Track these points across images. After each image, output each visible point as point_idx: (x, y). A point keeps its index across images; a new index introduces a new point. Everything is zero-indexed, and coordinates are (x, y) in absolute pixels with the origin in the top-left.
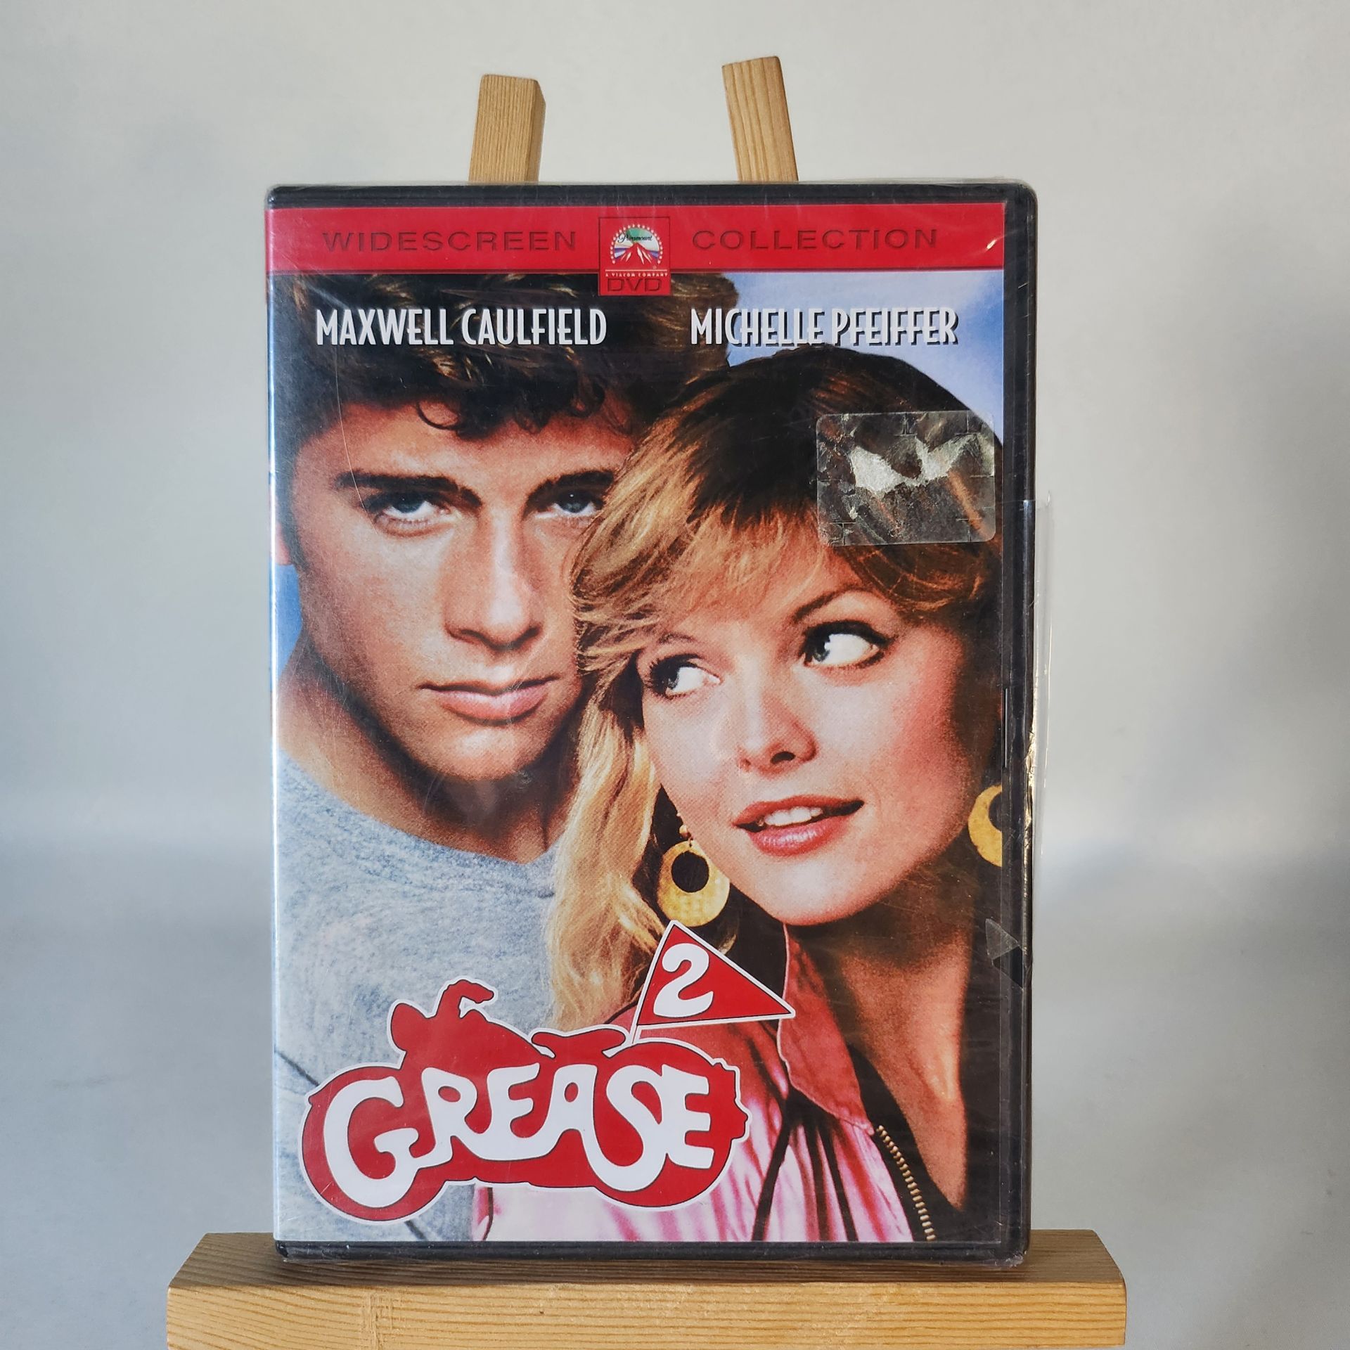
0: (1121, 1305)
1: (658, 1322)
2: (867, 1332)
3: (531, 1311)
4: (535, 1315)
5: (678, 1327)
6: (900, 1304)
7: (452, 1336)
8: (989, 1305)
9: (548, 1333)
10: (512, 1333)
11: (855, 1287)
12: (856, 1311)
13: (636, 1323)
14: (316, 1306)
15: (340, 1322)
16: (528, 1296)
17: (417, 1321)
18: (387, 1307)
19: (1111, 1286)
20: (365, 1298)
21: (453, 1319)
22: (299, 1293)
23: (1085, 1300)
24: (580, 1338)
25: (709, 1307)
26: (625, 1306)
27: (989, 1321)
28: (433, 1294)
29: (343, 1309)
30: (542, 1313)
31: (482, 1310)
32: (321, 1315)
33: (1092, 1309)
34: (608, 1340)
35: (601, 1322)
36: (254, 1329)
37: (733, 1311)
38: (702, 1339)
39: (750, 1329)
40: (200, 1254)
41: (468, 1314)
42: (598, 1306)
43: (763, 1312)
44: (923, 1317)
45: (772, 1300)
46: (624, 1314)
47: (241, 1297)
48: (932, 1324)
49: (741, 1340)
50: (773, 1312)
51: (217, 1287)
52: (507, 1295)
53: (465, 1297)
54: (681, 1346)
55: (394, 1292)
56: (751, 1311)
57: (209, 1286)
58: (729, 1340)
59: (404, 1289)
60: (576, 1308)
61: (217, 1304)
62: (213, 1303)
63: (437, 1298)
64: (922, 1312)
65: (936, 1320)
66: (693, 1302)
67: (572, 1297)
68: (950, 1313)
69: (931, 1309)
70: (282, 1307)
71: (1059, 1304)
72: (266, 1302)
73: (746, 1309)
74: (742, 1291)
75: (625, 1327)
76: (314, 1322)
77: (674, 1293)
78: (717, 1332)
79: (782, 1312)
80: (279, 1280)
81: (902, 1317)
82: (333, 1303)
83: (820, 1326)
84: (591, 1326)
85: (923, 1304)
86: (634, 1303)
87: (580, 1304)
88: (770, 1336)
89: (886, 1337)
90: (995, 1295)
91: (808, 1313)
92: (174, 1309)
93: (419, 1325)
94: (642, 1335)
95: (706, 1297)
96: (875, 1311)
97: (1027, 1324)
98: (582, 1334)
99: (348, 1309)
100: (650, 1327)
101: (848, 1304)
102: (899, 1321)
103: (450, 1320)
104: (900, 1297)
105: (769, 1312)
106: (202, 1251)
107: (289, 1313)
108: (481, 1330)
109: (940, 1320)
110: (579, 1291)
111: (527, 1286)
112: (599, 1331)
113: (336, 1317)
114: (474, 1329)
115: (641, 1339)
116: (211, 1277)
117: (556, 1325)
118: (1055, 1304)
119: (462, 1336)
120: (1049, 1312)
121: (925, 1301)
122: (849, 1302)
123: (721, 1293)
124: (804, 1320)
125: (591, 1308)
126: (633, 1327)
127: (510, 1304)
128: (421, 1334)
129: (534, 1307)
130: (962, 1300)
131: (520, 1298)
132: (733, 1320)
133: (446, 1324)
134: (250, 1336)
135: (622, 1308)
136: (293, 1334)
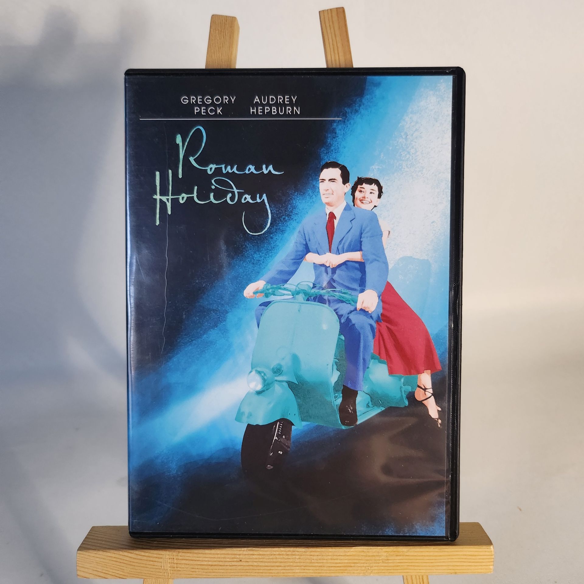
0: (492, 555)
1: (291, 564)
2: (382, 568)
3: (235, 560)
4: (238, 561)
5: (300, 566)
6: (397, 556)
7: (202, 571)
8: (435, 556)
9: (243, 569)
10: (228, 569)
11: (377, 548)
12: (377, 558)
13: (282, 564)
14: (143, 559)
15: (153, 565)
16: (235, 553)
17: (187, 564)
18: (173, 559)
19: (488, 547)
20: (164, 555)
21: (203, 563)
22: (135, 553)
23: (476, 553)
24: (257, 571)
25: (315, 558)
26: (277, 557)
27: (435, 562)
28: (193, 553)
29: (155, 559)
30: (241, 561)
31: (215, 560)
33: (480, 557)
34: (270, 572)
35: (266, 564)
36: (115, 568)
37: (325, 559)
38: (311, 571)
39: (332, 567)
40: (90, 535)
41: (209, 561)
42: (266, 558)
43: (337, 559)
44: (406, 561)
45: (341, 554)
46: (277, 561)
47: (108, 554)
48: (410, 564)
49: (328, 572)
50: (341, 559)
51: (98, 550)
52: (226, 553)
53: (208, 554)
54: (302, 574)
55: (176, 552)
56: (332, 559)
57: (95, 550)
58: (323, 571)
59: (180, 550)
60: (256, 558)
61: (99, 558)
62: (97, 558)
63: (195, 554)
64: (406, 559)
65: (412, 562)
66: (307, 555)
67: (254, 553)
68: (418, 559)
70: (128, 559)
71: (465, 555)
72: (121, 557)
73: (330, 558)
75: (278, 566)
76: (142, 565)
77: (298, 552)
78: (317, 568)
79: (346, 559)
80: (127, 547)
81: (398, 561)
82: (149, 557)
83: (362, 565)
84: (262, 566)
85: (406, 555)
86: (281, 557)
87: (257, 557)
88: (340, 570)
89: (390, 570)
90: (437, 552)
91: (356, 559)
92: (80, 560)
93: (187, 566)
94: (285, 569)
95: (312, 554)
96: (385, 559)
97: (451, 564)
98: (258, 570)
99: (157, 560)
100: (288, 566)
101: (374, 556)
102: (396, 563)
103: (201, 564)
104: (397, 553)
106: (91, 534)
107: (130, 562)
108: (215, 568)
109: (414, 562)
110: (258, 551)
111: (235, 549)
112: (266, 568)
113: (152, 563)
114: (212, 567)
115: (284, 571)
116: (95, 546)
117: (247, 566)
118: (463, 555)
119: (206, 571)
121: (407, 554)
122: (375, 554)
123: (319, 551)
124: (355, 563)
125: (262, 558)
126: (281, 566)
127: (227, 557)
128: (188, 570)
129: (237, 558)
130: (423, 554)
131: (231, 554)
132: (324, 563)
133: (199, 566)
134: (113, 572)
135: (276, 558)
136: (132, 570)
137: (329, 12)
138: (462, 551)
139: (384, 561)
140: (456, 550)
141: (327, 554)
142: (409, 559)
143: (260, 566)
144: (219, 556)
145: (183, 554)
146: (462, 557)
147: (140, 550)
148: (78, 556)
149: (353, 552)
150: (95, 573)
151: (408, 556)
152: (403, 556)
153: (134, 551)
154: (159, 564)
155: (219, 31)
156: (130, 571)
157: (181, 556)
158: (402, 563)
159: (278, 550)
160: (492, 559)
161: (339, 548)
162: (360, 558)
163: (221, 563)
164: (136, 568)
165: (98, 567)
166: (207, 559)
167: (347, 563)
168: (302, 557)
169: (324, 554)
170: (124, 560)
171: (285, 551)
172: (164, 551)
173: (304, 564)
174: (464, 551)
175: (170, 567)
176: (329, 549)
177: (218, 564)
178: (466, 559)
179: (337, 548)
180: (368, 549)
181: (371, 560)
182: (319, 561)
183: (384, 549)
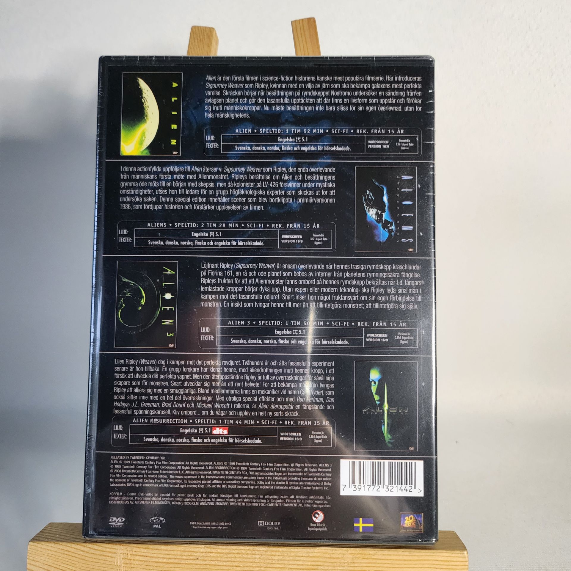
0: (466, 562)
1: (251, 564)
3: (192, 558)
4: (195, 560)
5: (260, 567)
6: (363, 559)
8: (405, 560)
9: (199, 569)
10: (184, 568)
11: (343, 550)
12: (343, 561)
13: (241, 564)
14: (96, 553)
15: (106, 561)
16: (192, 550)
17: (141, 561)
18: (127, 554)
19: (462, 552)
20: (117, 549)
21: (158, 561)
22: (88, 546)
23: (449, 559)
25: (276, 558)
27: (405, 568)
28: (148, 548)
29: (108, 554)
30: (198, 559)
31: (171, 557)
32: (97, 557)
33: (453, 563)
35: (225, 563)
36: (67, 563)
37: (286, 560)
40: (46, 530)
41: (164, 558)
42: (224, 556)
43: (299, 561)
44: (374, 565)
45: (304, 555)
46: (236, 560)
47: (61, 547)
50: (304, 561)
51: (51, 542)
52: (182, 550)
53: (163, 550)
55: (131, 547)
57: (47, 542)
59: (135, 545)
60: (214, 557)
61: (51, 550)
62: (49, 550)
63: (150, 550)
64: (373, 563)
65: (379, 567)
66: (268, 555)
67: (212, 552)
68: (386, 564)
69: (378, 561)
70: (80, 552)
71: (437, 560)
72: (73, 550)
73: (292, 559)
74: (289, 550)
75: (236, 566)
76: (94, 560)
77: (259, 551)
79: (309, 561)
82: (103, 551)
83: (326, 568)
84: (220, 566)
85: (373, 559)
86: (240, 555)
87: (216, 554)
90: (407, 556)
91: (320, 562)
92: (30, 552)
93: (141, 563)
95: (273, 553)
96: (352, 562)
98: (216, 569)
99: (110, 555)
100: (247, 566)
101: (339, 558)
102: (363, 567)
103: (156, 561)
104: (363, 555)
105: (303, 561)
107: (83, 556)
108: (170, 566)
109: (382, 567)
110: (216, 548)
111: (192, 546)
112: (224, 568)
113: (104, 558)
114: (167, 565)
116: (48, 538)
117: (204, 565)
118: (435, 560)
120: (432, 564)
121: (374, 557)
122: (340, 556)
123: (281, 551)
124: (319, 566)
125: (221, 557)
126: (240, 566)
127: (184, 554)
128: (142, 567)
129: (194, 556)
130: (392, 557)
131: (188, 551)
132: (285, 564)
133: (154, 563)
134: (64, 566)
135: (235, 557)
136: (84, 565)
137: (301, 21)
138: (434, 556)
139: (349, 564)
140: (428, 554)
141: (289, 554)
142: (377, 563)
143: (219, 565)
144: (175, 553)
145: (138, 549)
146: (434, 562)
147: (93, 543)
148: (29, 548)
149: (316, 553)
150: (46, 567)
151: (376, 559)
152: (370, 559)
153: (88, 544)
154: (113, 560)
155: (198, 41)
156: (81, 566)
157: (135, 551)
158: (369, 567)
159: (237, 548)
160: (466, 565)
161: (302, 548)
162: (324, 560)
163: (176, 561)
164: (88, 563)
165: (49, 560)
166: (162, 556)
167: (311, 565)
168: (262, 557)
169: (286, 554)
170: (76, 553)
171: (245, 550)
172: (119, 545)
173: (265, 564)
174: (435, 556)
175: (123, 563)
176: (292, 548)
177: (174, 562)
178: (438, 565)
179: (299, 549)
180: (333, 550)
181: (336, 563)
182: (282, 562)
183: (349, 551)
